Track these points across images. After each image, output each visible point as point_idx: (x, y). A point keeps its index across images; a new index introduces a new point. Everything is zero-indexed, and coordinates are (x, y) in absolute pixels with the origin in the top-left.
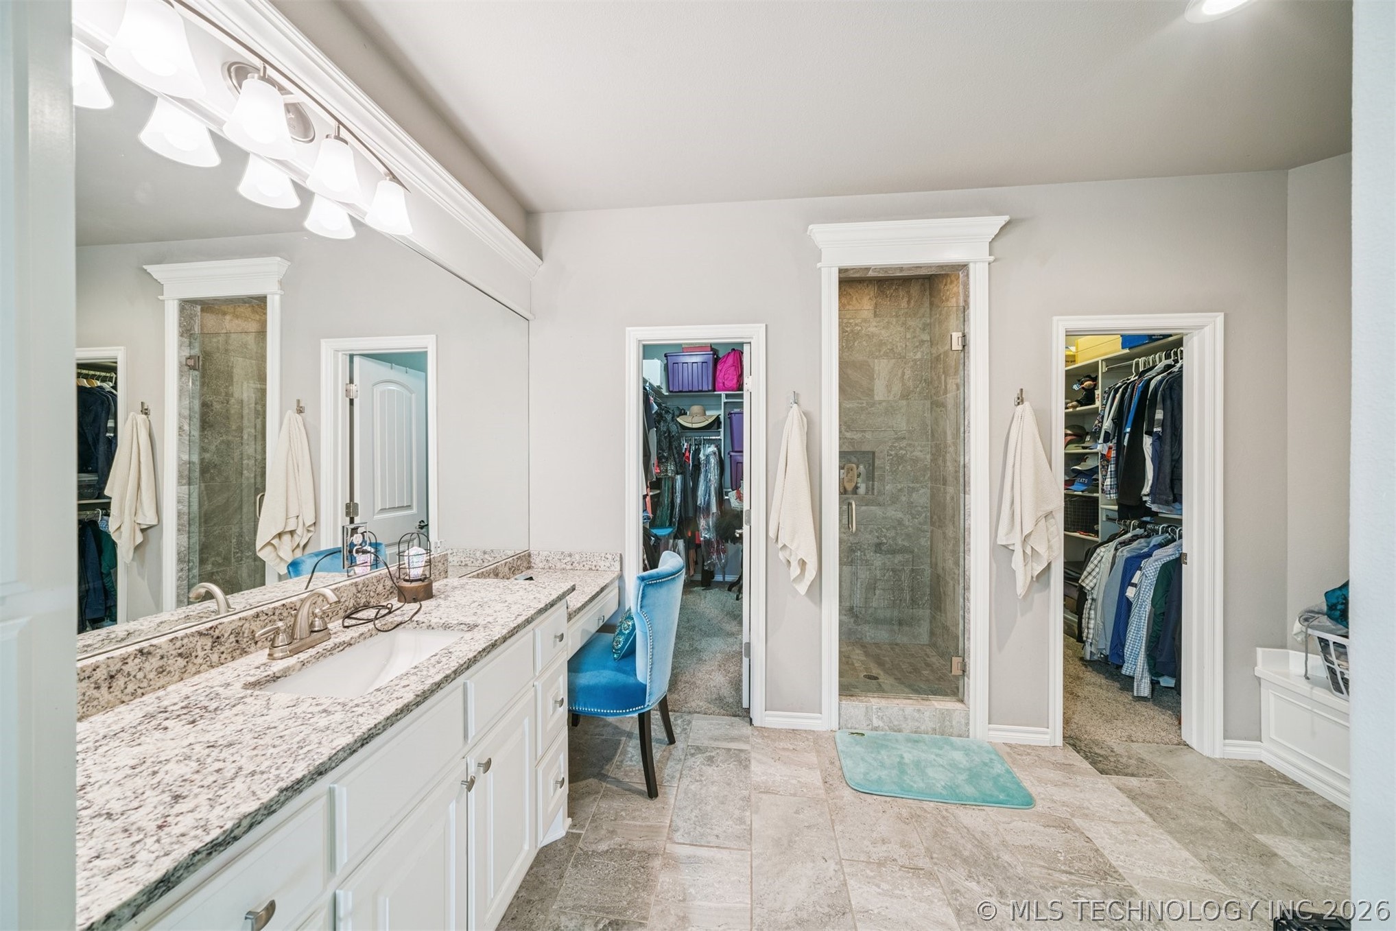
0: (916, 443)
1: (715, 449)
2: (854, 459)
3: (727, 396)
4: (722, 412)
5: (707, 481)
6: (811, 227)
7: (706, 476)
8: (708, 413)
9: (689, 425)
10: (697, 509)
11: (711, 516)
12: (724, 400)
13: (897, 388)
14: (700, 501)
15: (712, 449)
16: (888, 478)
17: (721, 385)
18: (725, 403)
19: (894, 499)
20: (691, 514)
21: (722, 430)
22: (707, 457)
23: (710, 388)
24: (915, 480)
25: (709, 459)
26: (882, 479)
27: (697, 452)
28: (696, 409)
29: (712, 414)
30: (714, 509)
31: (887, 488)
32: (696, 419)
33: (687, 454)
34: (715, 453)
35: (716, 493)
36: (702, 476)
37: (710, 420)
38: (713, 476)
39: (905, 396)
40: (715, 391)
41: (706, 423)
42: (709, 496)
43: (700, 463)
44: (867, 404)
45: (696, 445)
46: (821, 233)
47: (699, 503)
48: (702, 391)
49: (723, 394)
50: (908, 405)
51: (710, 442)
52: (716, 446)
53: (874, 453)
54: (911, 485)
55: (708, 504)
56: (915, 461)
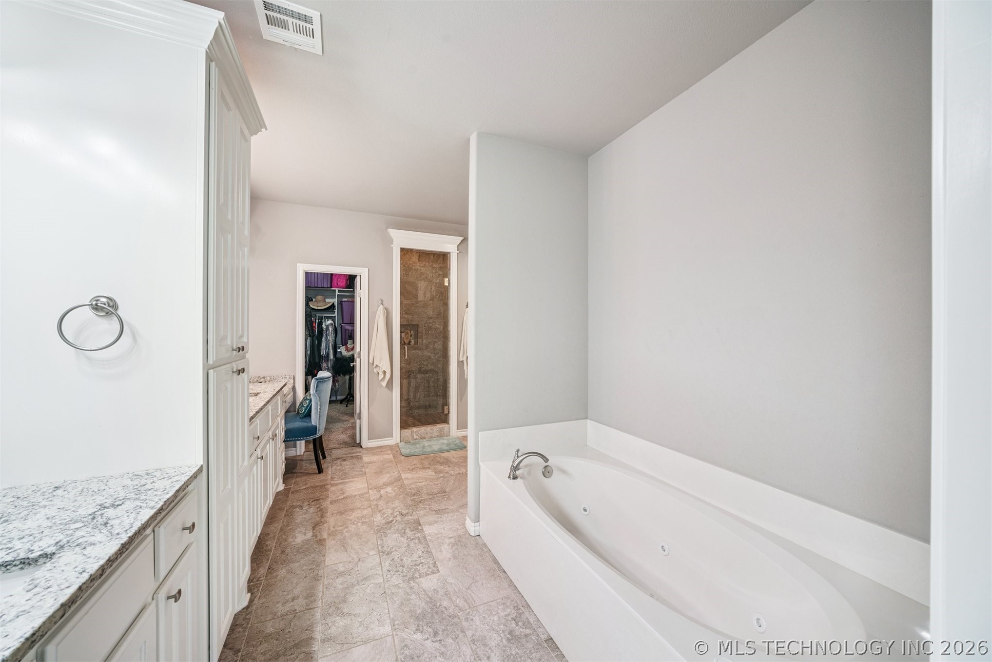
0: (437, 321)
1: (332, 322)
2: (409, 328)
3: (339, 291)
4: (336, 300)
5: (327, 341)
6: (389, 229)
7: (326, 338)
8: (327, 300)
9: (316, 308)
10: (320, 357)
11: (329, 361)
12: (337, 293)
13: (428, 295)
14: (323, 352)
15: (330, 322)
16: (424, 337)
17: (336, 284)
18: (338, 295)
19: (427, 347)
20: (317, 360)
21: (336, 311)
22: (327, 326)
23: (329, 286)
24: (436, 338)
25: (329, 328)
26: (421, 337)
27: (320, 324)
28: (319, 298)
29: (330, 301)
30: (332, 357)
31: (424, 341)
32: (319, 304)
33: (314, 325)
34: (332, 324)
35: (332, 347)
36: (324, 339)
37: (329, 305)
38: (331, 338)
39: (432, 299)
40: (332, 288)
41: (327, 306)
42: (329, 349)
43: (322, 330)
44: (415, 302)
45: (319, 319)
46: (393, 233)
47: (322, 353)
48: (323, 287)
49: (337, 290)
50: (433, 303)
51: (328, 318)
52: (333, 320)
53: (418, 325)
54: (434, 340)
55: (328, 354)
56: (436, 329)
